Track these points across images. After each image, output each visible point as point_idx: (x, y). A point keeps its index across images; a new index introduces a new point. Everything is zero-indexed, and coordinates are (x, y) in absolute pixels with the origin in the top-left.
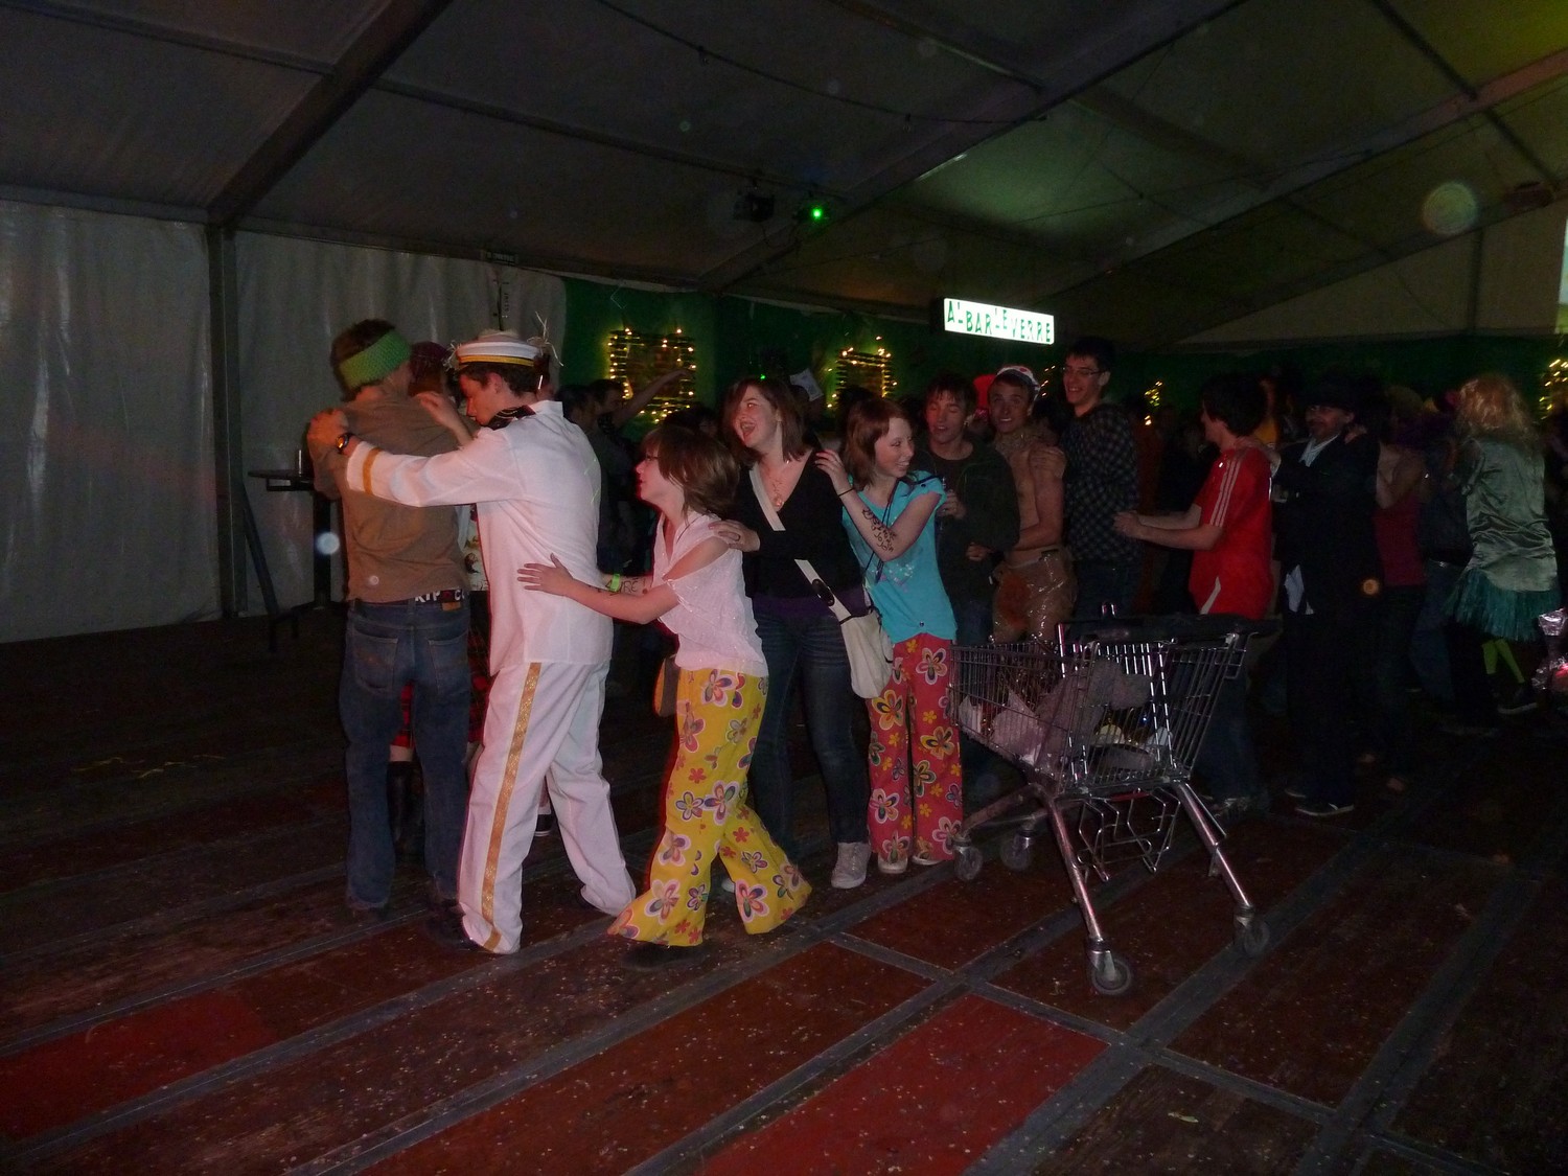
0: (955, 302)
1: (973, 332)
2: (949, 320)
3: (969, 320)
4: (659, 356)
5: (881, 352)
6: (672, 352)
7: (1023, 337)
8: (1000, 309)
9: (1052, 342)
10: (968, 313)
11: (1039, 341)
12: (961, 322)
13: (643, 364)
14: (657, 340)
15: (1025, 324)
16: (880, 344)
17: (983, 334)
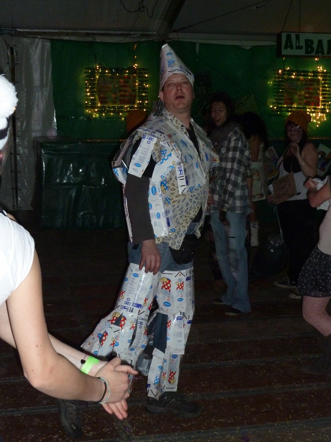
4: (121, 81)
5: (320, 69)
6: (132, 78)
13: (110, 86)
14: (121, 71)
16: (318, 63)
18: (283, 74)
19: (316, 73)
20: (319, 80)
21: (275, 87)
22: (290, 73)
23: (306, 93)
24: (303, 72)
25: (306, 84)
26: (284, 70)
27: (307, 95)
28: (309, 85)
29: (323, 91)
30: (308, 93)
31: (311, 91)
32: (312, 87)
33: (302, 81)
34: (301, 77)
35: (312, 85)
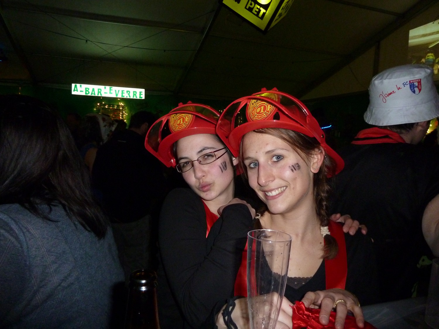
0: (78, 85)
1: (90, 95)
2: (74, 91)
3: (86, 91)
7: (124, 96)
8: (108, 87)
9: (143, 98)
10: (86, 88)
11: (135, 98)
12: (81, 91)
15: (125, 92)
17: (96, 95)
18: (100, 105)
19: (118, 106)
20: (120, 109)
21: (97, 111)
22: (105, 105)
23: (113, 115)
24: (112, 105)
25: (113, 111)
26: (101, 104)
27: (114, 116)
28: (115, 111)
29: (122, 114)
30: (115, 115)
31: (116, 114)
32: (116, 112)
33: (111, 109)
34: (111, 108)
35: (117, 111)
